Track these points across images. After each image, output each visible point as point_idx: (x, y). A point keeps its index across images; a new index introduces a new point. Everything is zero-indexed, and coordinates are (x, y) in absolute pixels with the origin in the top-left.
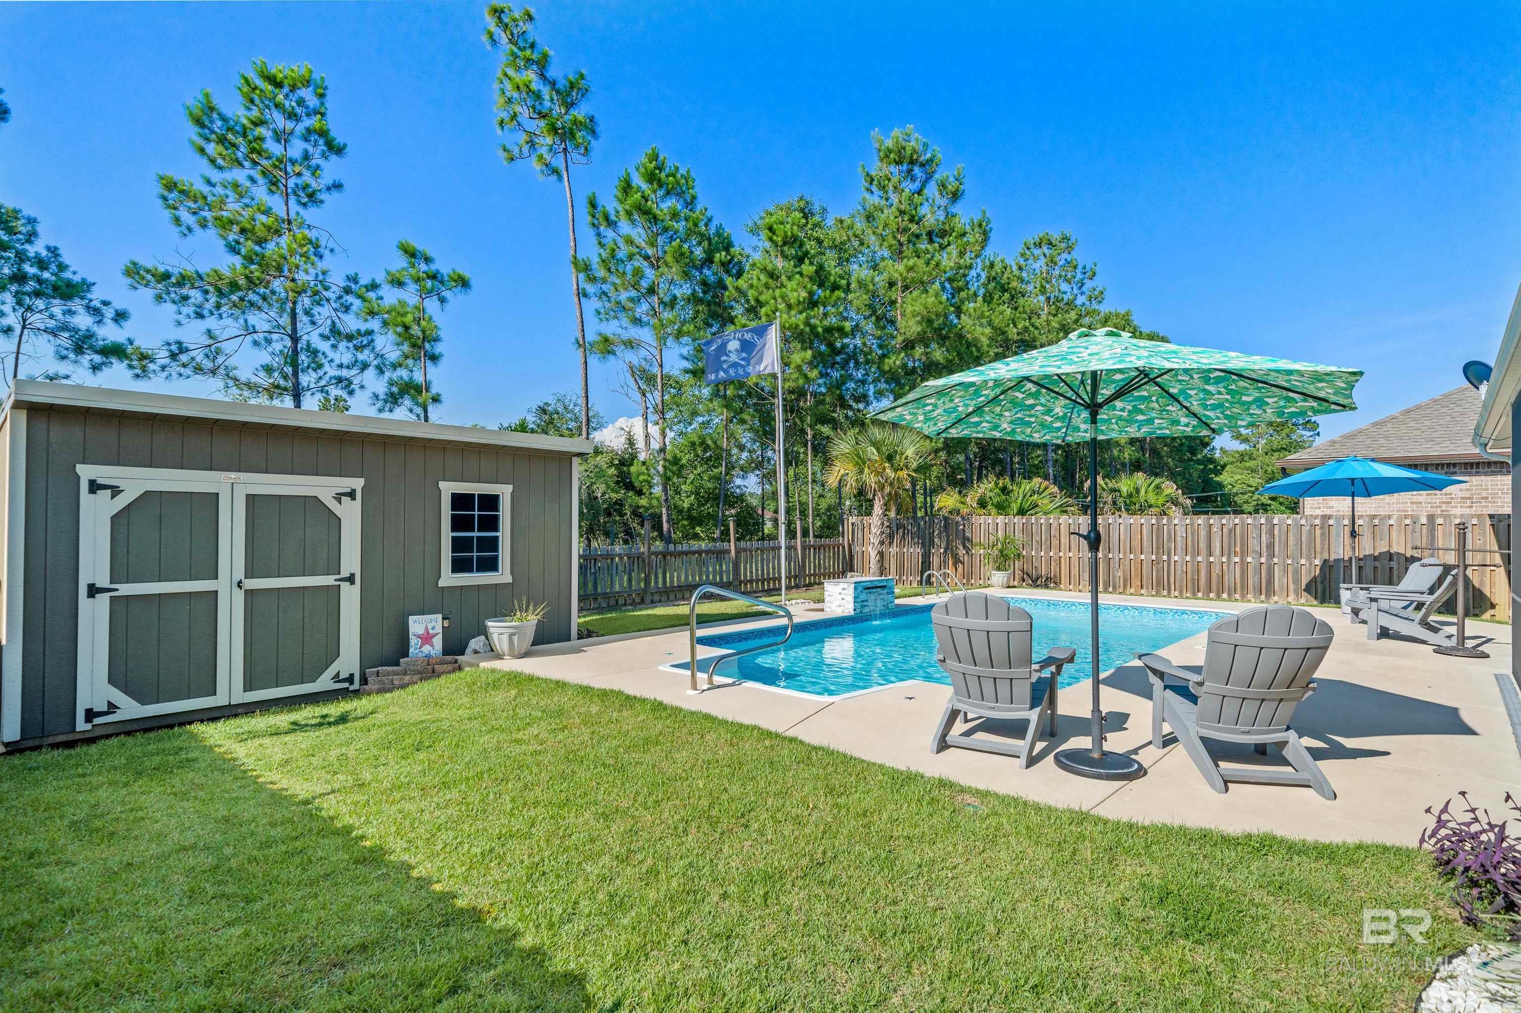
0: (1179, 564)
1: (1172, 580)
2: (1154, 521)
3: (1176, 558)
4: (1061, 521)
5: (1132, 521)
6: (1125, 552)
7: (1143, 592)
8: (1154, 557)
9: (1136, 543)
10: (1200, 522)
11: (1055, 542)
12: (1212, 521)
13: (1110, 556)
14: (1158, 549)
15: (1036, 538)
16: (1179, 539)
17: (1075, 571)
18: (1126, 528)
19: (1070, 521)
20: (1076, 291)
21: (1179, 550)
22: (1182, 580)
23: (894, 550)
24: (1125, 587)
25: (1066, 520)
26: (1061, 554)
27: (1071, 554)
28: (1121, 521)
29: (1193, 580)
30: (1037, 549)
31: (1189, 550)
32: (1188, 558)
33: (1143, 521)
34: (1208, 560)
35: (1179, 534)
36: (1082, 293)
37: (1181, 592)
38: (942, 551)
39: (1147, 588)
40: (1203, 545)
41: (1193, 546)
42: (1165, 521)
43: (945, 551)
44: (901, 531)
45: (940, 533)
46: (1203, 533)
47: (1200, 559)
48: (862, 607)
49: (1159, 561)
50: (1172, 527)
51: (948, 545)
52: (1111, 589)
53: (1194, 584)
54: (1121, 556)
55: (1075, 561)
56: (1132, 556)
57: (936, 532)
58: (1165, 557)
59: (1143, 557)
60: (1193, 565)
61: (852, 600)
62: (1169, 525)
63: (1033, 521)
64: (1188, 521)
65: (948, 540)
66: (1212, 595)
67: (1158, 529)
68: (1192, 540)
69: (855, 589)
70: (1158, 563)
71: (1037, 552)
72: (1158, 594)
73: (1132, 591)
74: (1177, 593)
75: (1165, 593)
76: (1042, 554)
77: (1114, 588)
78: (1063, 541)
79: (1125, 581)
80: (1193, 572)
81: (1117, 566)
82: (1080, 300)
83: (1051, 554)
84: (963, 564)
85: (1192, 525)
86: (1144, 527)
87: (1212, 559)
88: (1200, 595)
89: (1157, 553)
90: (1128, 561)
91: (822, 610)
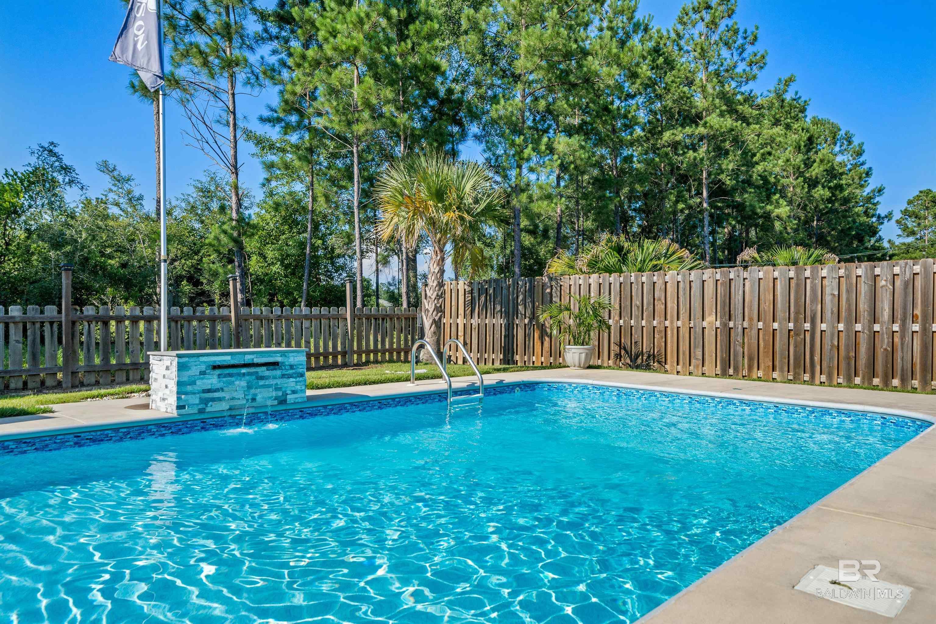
0: (827, 335)
1: (817, 358)
2: (792, 274)
3: (824, 326)
4: (667, 278)
5: (761, 275)
6: (751, 319)
7: (775, 375)
8: (791, 325)
9: (767, 306)
10: (859, 272)
11: (660, 307)
12: (877, 271)
13: (731, 324)
14: (797, 313)
15: (637, 302)
16: (828, 298)
17: (684, 346)
18: (752, 286)
19: (680, 278)
20: (736, 57)
21: (828, 315)
22: (831, 359)
23: (475, 321)
24: (750, 368)
25: (672, 277)
26: (667, 323)
27: (679, 323)
28: (746, 275)
29: (848, 358)
30: (637, 317)
31: (843, 314)
32: (841, 327)
33: (776, 274)
34: (870, 328)
35: (828, 291)
36: (743, 60)
37: (830, 377)
38: (527, 321)
39: (782, 371)
40: (863, 306)
41: (849, 309)
42: (808, 273)
43: (531, 321)
44: (483, 298)
45: (524, 299)
46: (864, 289)
47: (858, 327)
48: (205, 402)
49: (797, 331)
50: (818, 282)
51: (533, 313)
52: (731, 371)
53: (849, 364)
54: (746, 325)
55: (684, 332)
56: (760, 325)
57: (521, 298)
58: (807, 326)
59: (776, 325)
60: (848, 336)
61: (175, 389)
62: (814, 276)
63: (633, 279)
64: (842, 272)
65: (533, 307)
66: (876, 381)
67: (798, 285)
68: (848, 300)
69: (181, 367)
70: (797, 335)
71: (637, 322)
72: (796, 380)
73: (760, 374)
74: (823, 378)
75: (807, 377)
76: (644, 323)
77: (736, 370)
78: (669, 305)
79: (751, 359)
80: (847, 346)
81: (740, 339)
82: (741, 67)
83: (655, 323)
84: (550, 337)
85: (848, 277)
86: (778, 282)
87: (877, 327)
88: (858, 380)
89: (796, 321)
90: (754, 332)
91: (146, 406)
